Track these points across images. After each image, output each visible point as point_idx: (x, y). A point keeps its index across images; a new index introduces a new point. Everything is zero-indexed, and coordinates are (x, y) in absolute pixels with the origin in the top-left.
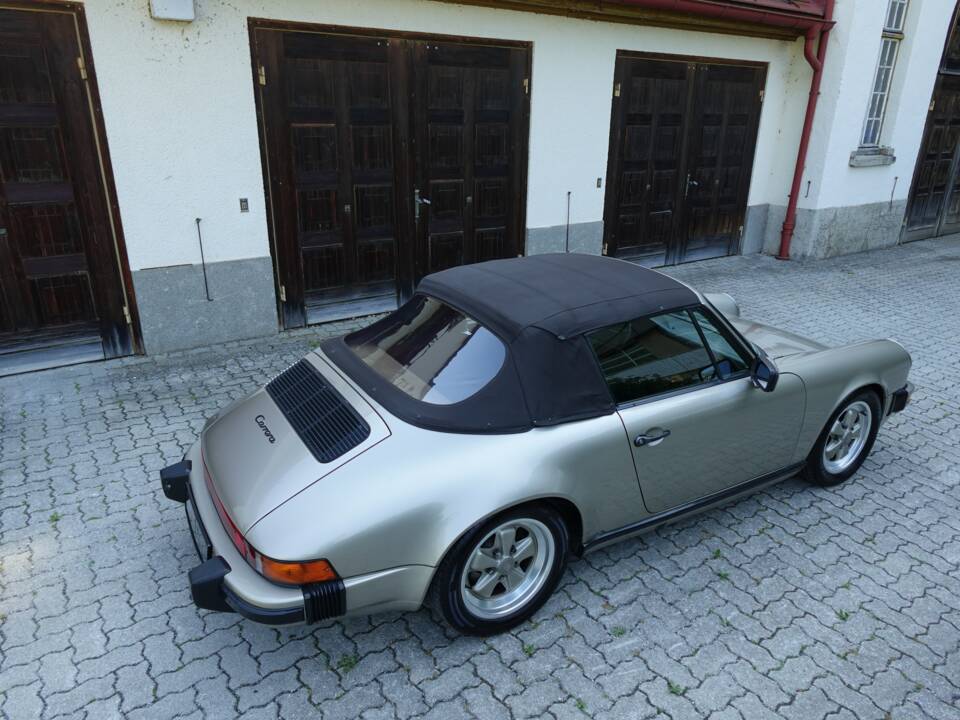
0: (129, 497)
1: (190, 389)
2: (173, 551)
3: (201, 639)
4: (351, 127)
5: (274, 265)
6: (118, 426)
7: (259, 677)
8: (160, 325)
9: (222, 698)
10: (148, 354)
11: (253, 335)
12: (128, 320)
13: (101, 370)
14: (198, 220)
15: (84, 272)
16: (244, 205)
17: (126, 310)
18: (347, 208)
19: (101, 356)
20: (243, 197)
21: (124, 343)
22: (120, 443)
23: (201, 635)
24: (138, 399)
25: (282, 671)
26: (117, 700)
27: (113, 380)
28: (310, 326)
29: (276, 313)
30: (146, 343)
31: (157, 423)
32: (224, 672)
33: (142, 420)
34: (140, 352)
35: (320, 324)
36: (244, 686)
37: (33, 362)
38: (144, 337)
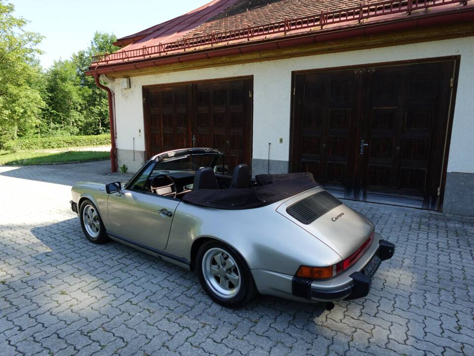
0: (404, 254)
1: (456, 230)
2: (412, 278)
3: (405, 311)
6: (414, 231)
7: (422, 339)
8: (454, 200)
9: (401, 334)
10: (443, 211)
12: (439, 194)
13: (418, 212)
15: (426, 169)
17: (439, 189)
19: (421, 207)
21: (433, 204)
22: (411, 236)
23: (406, 309)
24: (429, 226)
25: (435, 345)
26: (362, 307)
27: (421, 216)
30: (444, 206)
31: (432, 236)
32: (408, 327)
33: (426, 233)
34: (440, 210)
36: (413, 337)
37: (393, 201)
38: (444, 203)
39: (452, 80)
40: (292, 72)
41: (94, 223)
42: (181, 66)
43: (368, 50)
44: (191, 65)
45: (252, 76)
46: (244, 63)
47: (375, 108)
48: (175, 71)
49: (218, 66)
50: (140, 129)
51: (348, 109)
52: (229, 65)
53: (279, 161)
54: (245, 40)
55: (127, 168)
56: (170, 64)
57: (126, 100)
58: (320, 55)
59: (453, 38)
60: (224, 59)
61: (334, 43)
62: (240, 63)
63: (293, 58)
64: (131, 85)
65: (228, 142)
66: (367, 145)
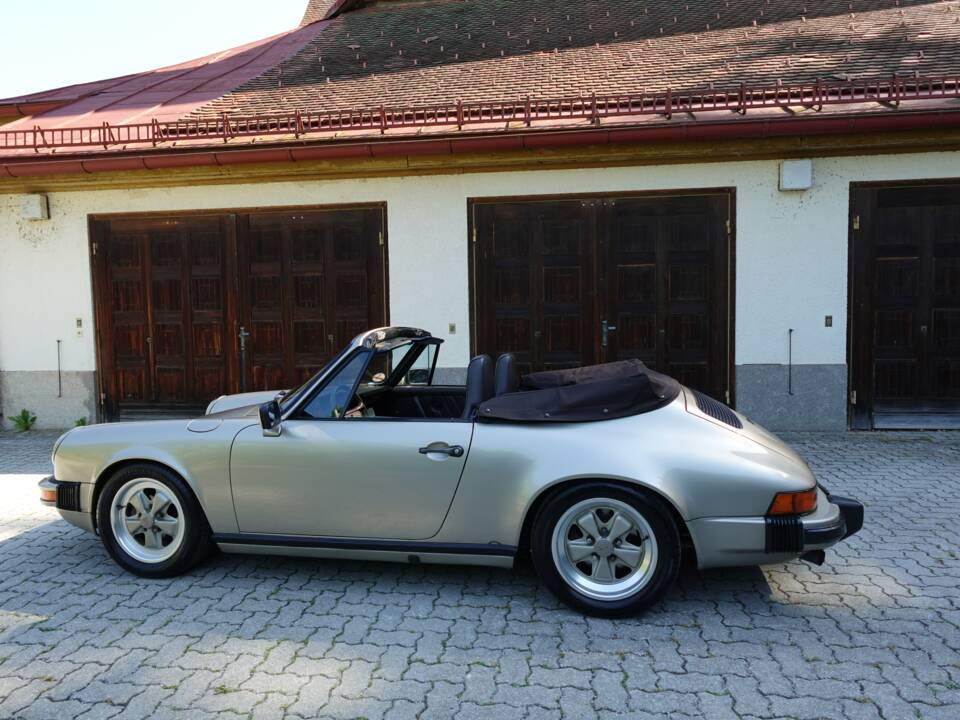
4: (934, 259)
5: (849, 372)
11: (822, 429)
14: (791, 331)
15: (705, 363)
16: (829, 321)
17: (727, 394)
18: (924, 328)
20: (829, 315)
28: (876, 430)
29: (845, 413)
35: (886, 430)
39: (728, 223)
40: (468, 199)
41: (158, 523)
42: (213, 173)
43: (602, 169)
44: (240, 173)
45: (384, 205)
46: (365, 177)
47: (620, 266)
48: (190, 185)
49: (303, 180)
50: (79, 317)
51: (576, 267)
52: (331, 179)
53: (451, 370)
54: (376, 133)
55: (34, 419)
56: (184, 166)
57: (35, 247)
58: (520, 172)
59: (724, 161)
60: (325, 165)
61: (551, 152)
62: (356, 177)
63: (469, 174)
64: (52, 210)
65: (331, 337)
66: (614, 328)
